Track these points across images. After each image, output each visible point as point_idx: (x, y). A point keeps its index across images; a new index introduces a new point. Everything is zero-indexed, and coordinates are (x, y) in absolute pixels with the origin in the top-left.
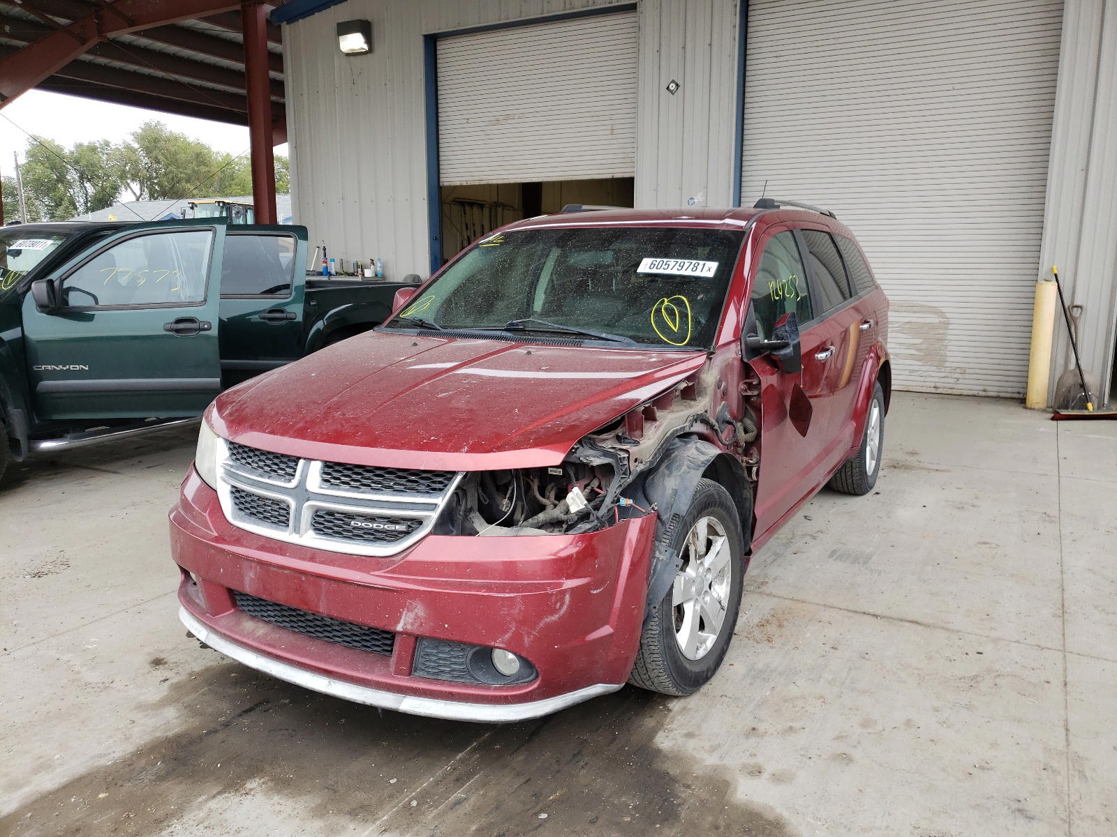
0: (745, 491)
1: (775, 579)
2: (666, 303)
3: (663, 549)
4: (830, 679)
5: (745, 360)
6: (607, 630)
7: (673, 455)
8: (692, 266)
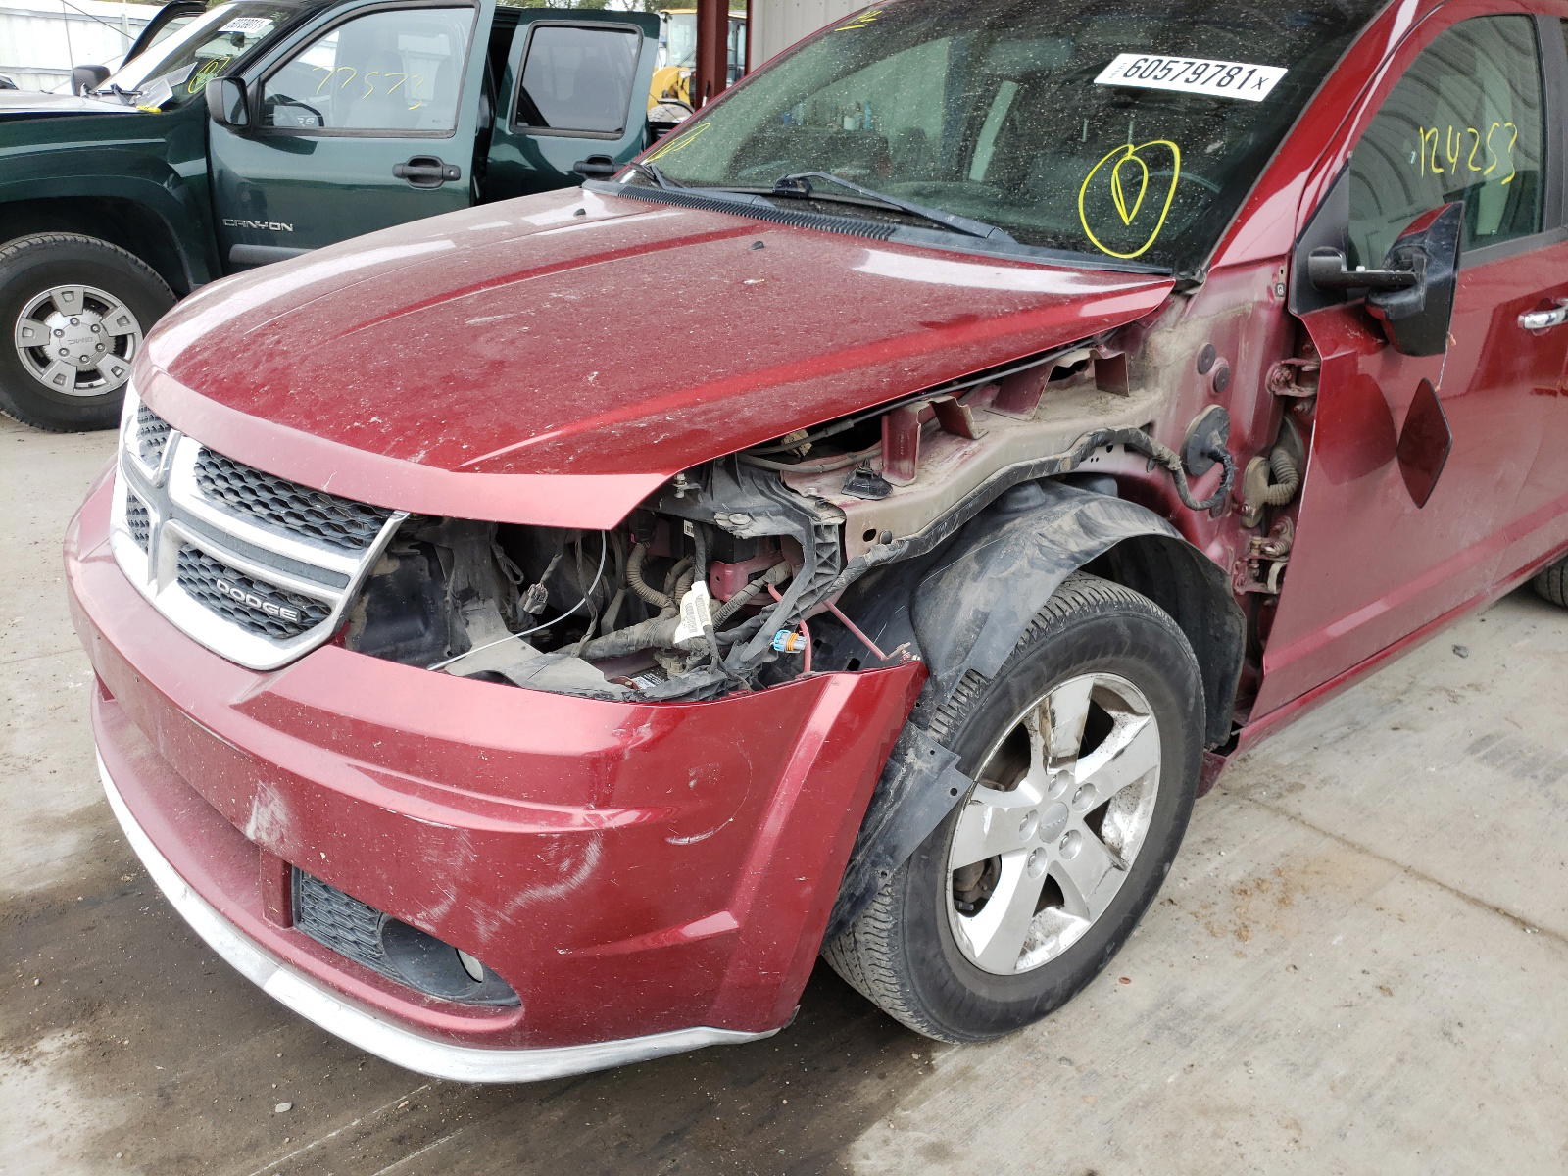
0: (1228, 619)
1: (1324, 781)
2: (1129, 156)
3: (925, 748)
4: (1342, 1073)
5: (1293, 311)
6: (722, 922)
7: (1007, 527)
8: (1224, 73)
